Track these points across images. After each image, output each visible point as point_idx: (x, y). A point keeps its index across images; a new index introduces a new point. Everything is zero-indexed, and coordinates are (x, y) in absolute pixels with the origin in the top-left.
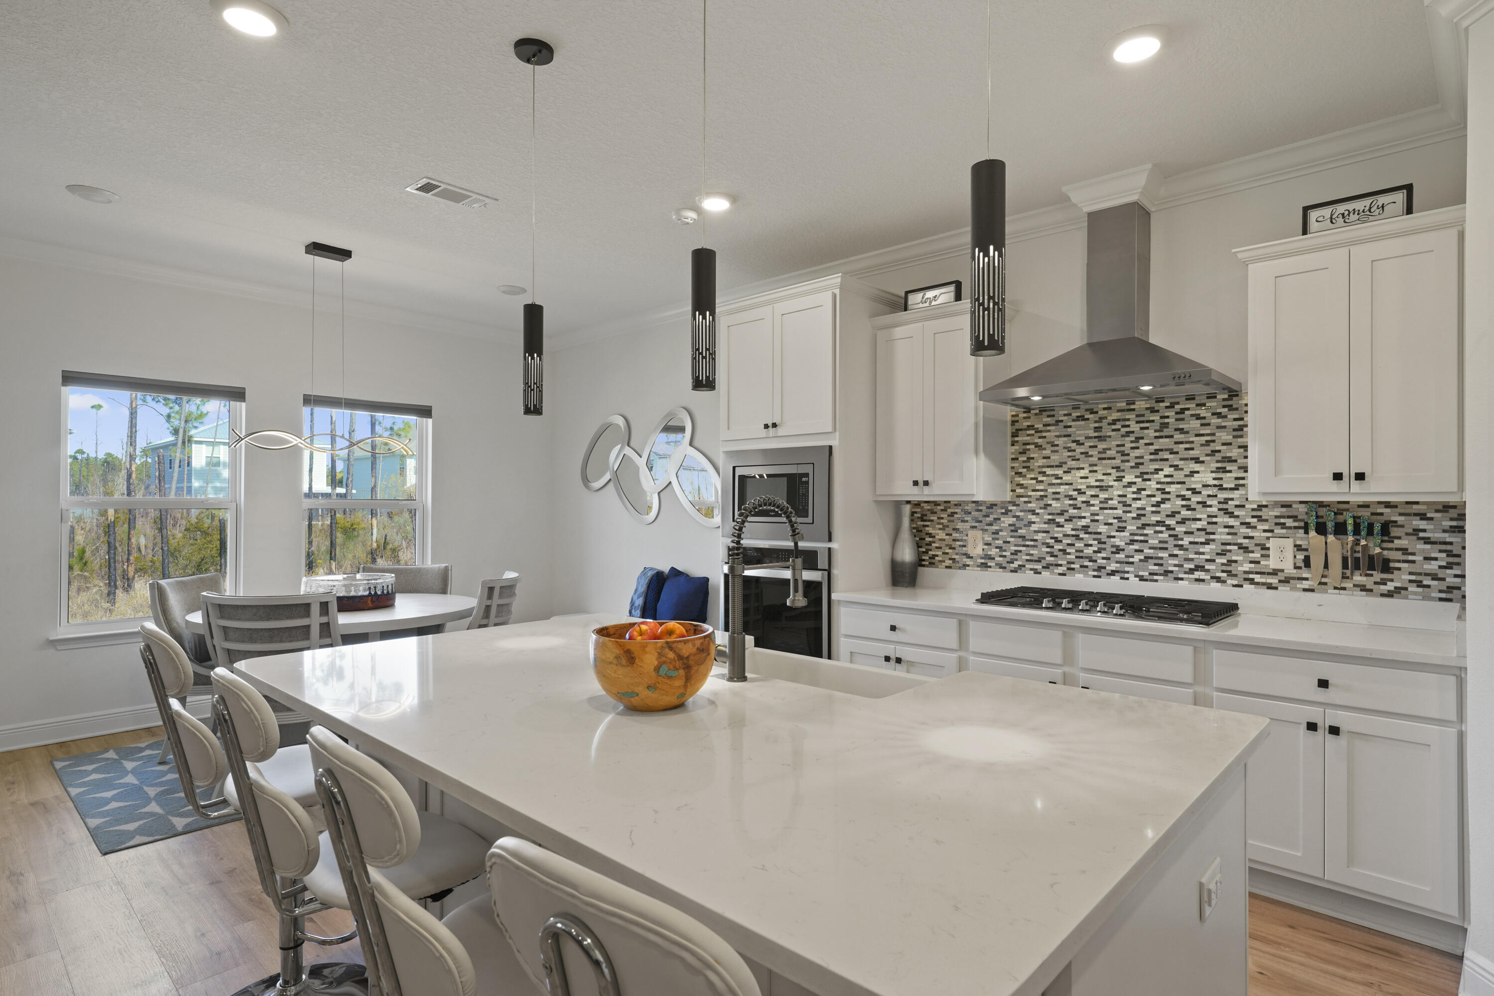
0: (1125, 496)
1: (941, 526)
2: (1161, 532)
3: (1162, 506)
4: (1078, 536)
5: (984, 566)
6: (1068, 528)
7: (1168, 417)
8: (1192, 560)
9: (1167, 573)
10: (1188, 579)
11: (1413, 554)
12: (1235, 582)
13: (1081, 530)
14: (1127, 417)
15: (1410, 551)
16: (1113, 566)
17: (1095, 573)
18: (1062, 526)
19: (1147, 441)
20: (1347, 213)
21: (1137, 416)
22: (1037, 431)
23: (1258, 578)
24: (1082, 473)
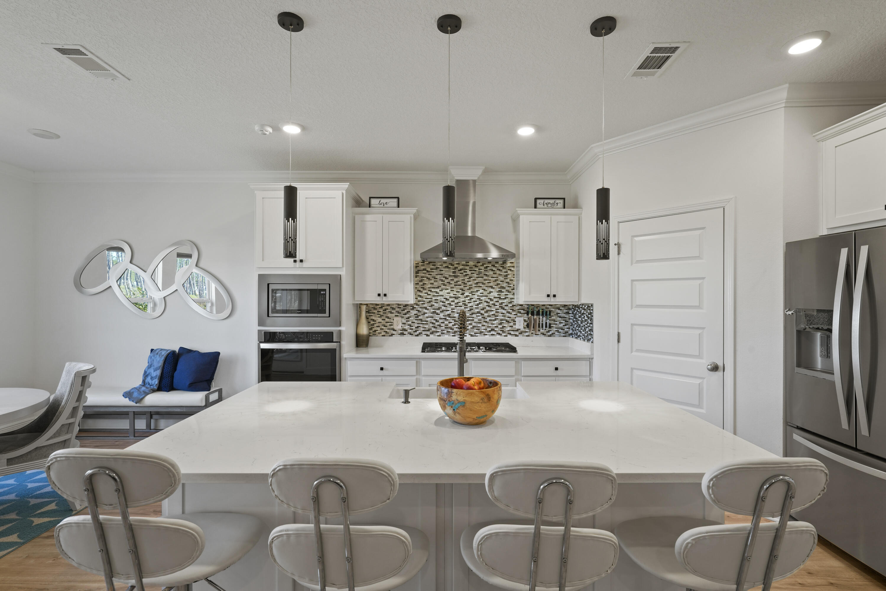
0: (465, 301)
1: (379, 316)
2: (479, 316)
3: (479, 305)
4: (446, 318)
5: (402, 334)
6: (441, 316)
7: (481, 269)
8: (490, 327)
9: (481, 332)
10: (489, 334)
11: (557, 321)
12: (505, 335)
13: (447, 316)
14: (466, 268)
15: (556, 320)
17: (453, 334)
18: (439, 314)
19: (474, 279)
20: (548, 203)
21: (470, 268)
22: (428, 271)
24: (448, 291)
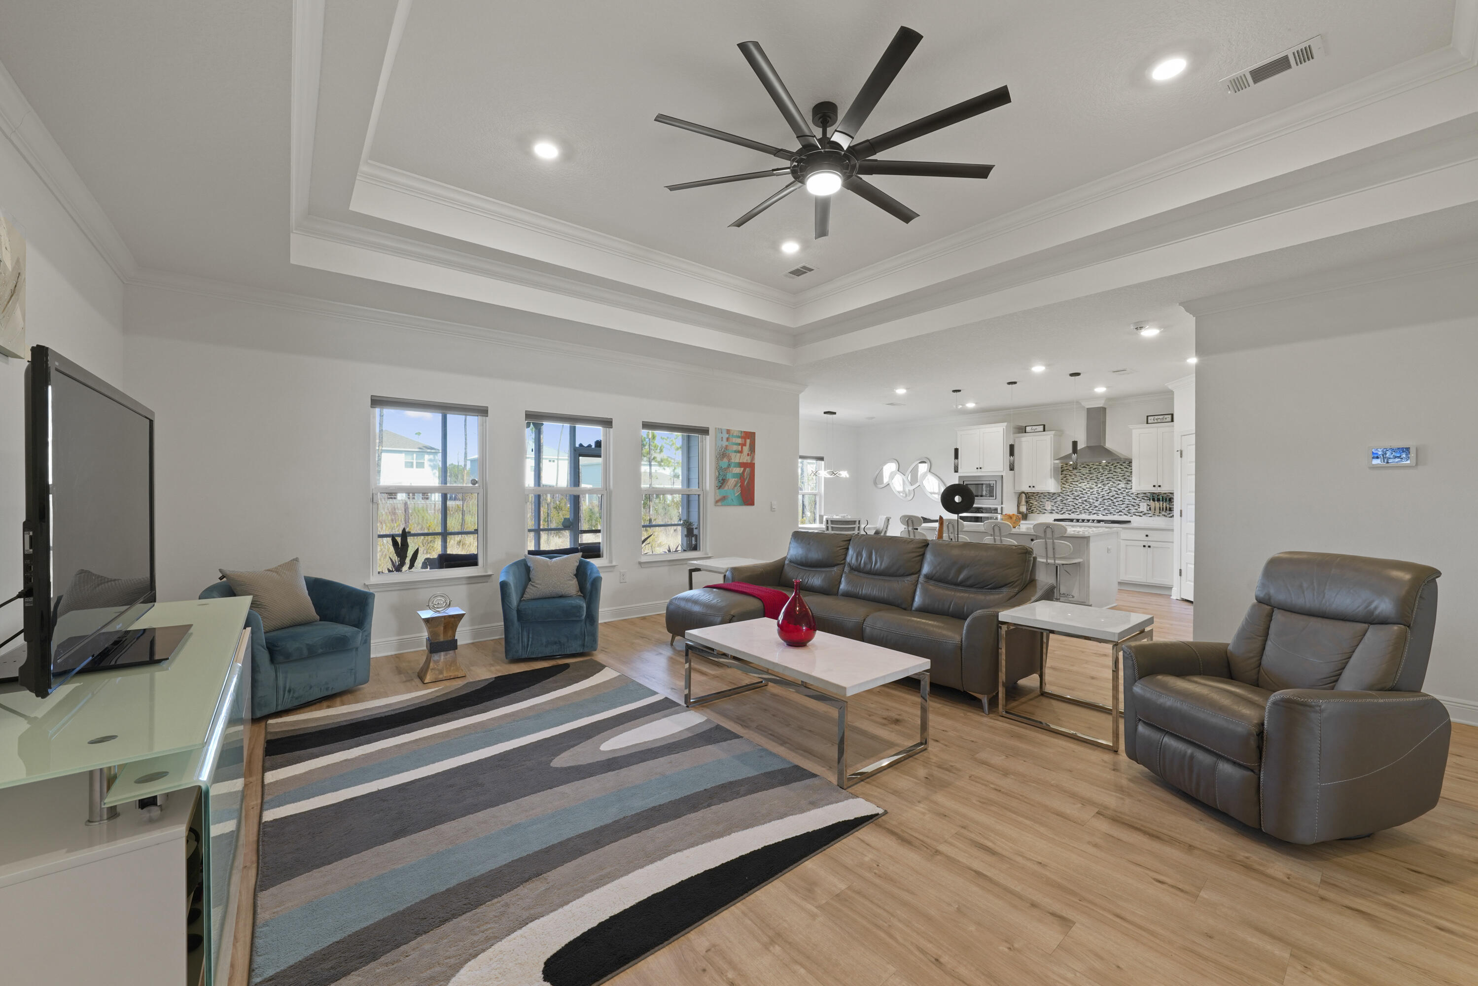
0: (1098, 491)
1: (1035, 500)
2: (1109, 501)
3: (1110, 494)
5: (1051, 513)
6: (1080, 501)
7: (1111, 468)
8: (1119, 509)
9: (1111, 513)
10: (1118, 514)
12: (1131, 514)
13: (1084, 501)
14: (1099, 467)
16: (1095, 512)
17: (1089, 514)
19: (1105, 475)
21: (1102, 467)
22: (1070, 471)
23: (1137, 514)
24: (1085, 484)
